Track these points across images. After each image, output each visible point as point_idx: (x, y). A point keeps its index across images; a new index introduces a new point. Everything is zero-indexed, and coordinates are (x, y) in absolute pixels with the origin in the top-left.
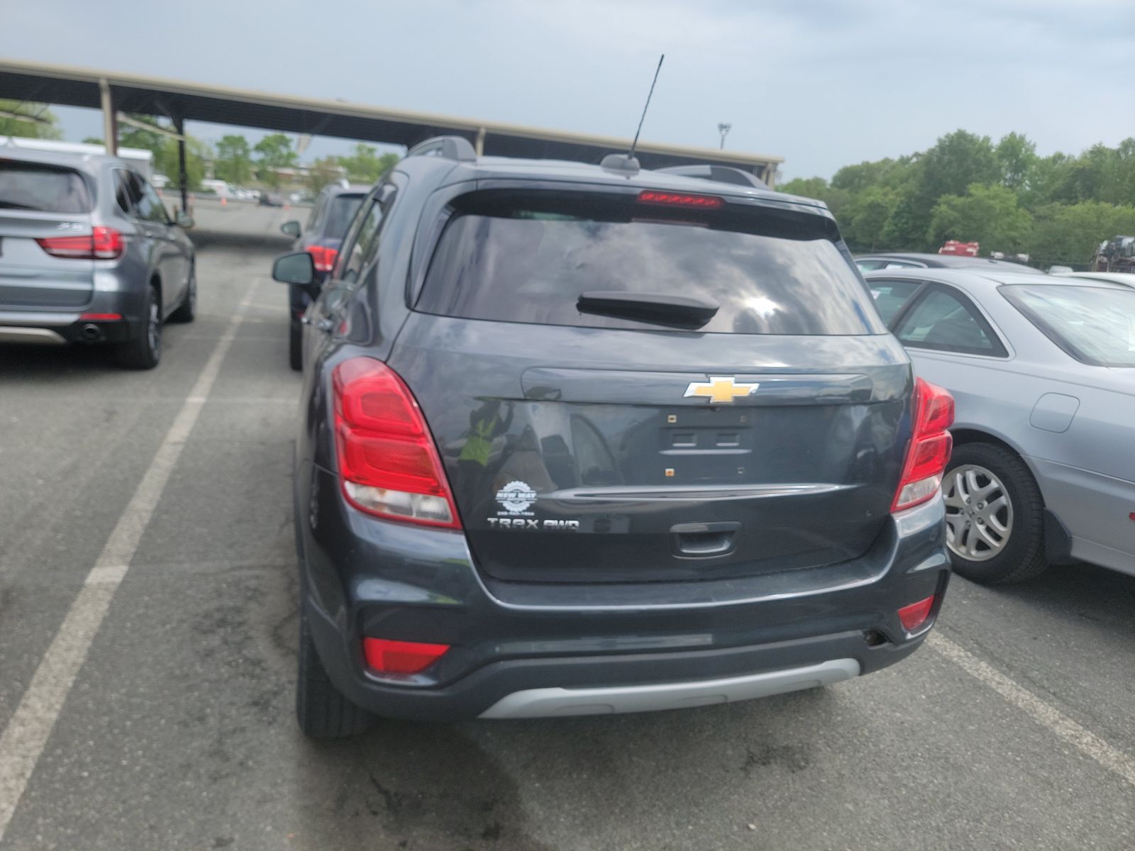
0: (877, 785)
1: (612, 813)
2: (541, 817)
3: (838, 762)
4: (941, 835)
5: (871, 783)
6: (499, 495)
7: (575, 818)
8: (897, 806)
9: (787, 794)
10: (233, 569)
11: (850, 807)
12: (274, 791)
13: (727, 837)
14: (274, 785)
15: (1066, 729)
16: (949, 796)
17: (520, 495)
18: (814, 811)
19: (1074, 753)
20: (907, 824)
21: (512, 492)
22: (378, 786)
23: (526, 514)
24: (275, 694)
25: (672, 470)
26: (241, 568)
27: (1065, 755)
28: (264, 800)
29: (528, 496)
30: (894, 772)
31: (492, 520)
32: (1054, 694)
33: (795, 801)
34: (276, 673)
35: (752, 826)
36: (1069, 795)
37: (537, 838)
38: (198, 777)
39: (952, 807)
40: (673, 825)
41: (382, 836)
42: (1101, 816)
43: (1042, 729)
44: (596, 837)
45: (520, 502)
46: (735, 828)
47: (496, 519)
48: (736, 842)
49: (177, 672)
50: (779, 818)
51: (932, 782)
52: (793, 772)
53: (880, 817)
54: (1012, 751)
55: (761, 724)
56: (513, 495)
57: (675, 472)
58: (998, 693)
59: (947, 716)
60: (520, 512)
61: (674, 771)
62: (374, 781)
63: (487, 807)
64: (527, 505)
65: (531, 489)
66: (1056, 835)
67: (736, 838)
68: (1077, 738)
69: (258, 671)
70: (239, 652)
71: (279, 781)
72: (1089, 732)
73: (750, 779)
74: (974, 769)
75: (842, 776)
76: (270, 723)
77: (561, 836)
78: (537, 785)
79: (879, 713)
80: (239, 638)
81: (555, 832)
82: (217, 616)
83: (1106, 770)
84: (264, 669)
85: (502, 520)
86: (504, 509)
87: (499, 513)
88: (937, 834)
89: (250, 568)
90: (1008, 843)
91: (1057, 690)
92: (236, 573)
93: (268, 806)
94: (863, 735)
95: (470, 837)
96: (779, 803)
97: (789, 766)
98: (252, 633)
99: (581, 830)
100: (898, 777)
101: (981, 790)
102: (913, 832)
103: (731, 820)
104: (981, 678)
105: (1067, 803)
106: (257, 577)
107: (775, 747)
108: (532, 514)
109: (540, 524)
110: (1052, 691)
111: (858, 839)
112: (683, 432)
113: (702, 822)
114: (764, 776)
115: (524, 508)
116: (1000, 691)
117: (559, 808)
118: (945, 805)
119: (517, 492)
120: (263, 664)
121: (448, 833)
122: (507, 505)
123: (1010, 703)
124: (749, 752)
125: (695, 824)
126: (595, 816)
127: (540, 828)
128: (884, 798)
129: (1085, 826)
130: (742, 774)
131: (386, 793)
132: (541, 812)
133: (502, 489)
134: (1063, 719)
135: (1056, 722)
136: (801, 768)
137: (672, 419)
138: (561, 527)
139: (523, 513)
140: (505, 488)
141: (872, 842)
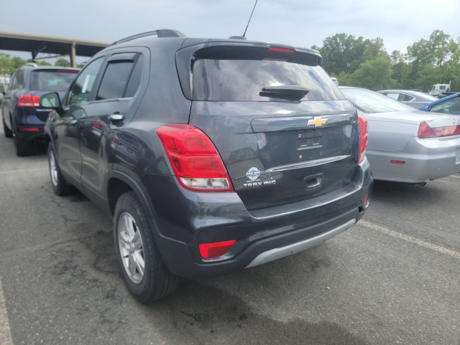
0: (354, 264)
1: (280, 297)
2: (257, 306)
3: (339, 260)
4: (382, 274)
5: (353, 264)
6: (247, 174)
7: (269, 303)
8: (365, 269)
9: (331, 275)
10: (53, 245)
11: (352, 273)
12: (143, 329)
13: (323, 294)
14: (141, 326)
15: (393, 233)
16: (376, 262)
17: (255, 173)
18: (343, 278)
19: (400, 240)
20: (371, 274)
21: (252, 172)
22: (186, 314)
23: (257, 180)
24: (114, 291)
25: (301, 156)
26: (58, 244)
27: (398, 241)
28: (141, 333)
29: (258, 173)
30: (357, 259)
31: (245, 185)
32: (383, 224)
33: (335, 276)
34: (108, 283)
35: (328, 288)
36: (408, 253)
37: (261, 314)
38: (103, 334)
39: (380, 265)
40: (303, 295)
41: (201, 331)
42: (420, 257)
43: (387, 235)
44: (281, 307)
45: (255, 175)
46: (323, 290)
47: (247, 184)
48: (327, 295)
49: (59, 294)
50: (334, 283)
51: (369, 259)
52: (328, 267)
53: (362, 274)
54: (384, 244)
55: (308, 255)
56: (252, 173)
57: (302, 157)
58: (368, 227)
59: (359, 238)
60: (255, 180)
61: (291, 277)
62: (183, 312)
63: (235, 309)
64: (257, 176)
65: (259, 170)
66: (412, 265)
67: (326, 293)
68: (398, 235)
69: (98, 284)
70: (84, 278)
71: (142, 324)
72: (400, 233)
73: (317, 273)
74: (378, 252)
75: (343, 264)
76: (121, 303)
77: (269, 310)
78: (247, 295)
79: (340, 242)
80: (79, 273)
81: (265, 310)
82: (61, 266)
83: (412, 243)
84: (101, 282)
85: (249, 184)
86: (249, 180)
87: (247, 182)
88: (381, 274)
89: (62, 243)
90: (402, 272)
91: (383, 223)
92: (58, 246)
93: (144, 335)
94: (340, 250)
95: (236, 321)
96: (331, 278)
97: (326, 266)
98: (84, 269)
99: (274, 306)
100: (359, 260)
101: (384, 258)
102: (374, 276)
103: (320, 288)
104: (361, 224)
105: (408, 255)
106: (69, 246)
107: (317, 261)
108: (259, 180)
109: (263, 184)
110: (382, 223)
111: (361, 282)
112: (303, 141)
113: (312, 292)
114: (320, 271)
115: (256, 178)
116: (368, 226)
117: (261, 301)
118: (378, 265)
119: (254, 171)
120: (99, 280)
121: (226, 322)
122: (250, 178)
123: (373, 229)
124: (311, 265)
125: (310, 293)
126: (275, 300)
127: (259, 310)
128: (359, 268)
129: (418, 261)
130: (313, 272)
131: (191, 315)
132: (256, 305)
133: (248, 171)
134: (390, 231)
135: (389, 232)
136: (330, 265)
137: (300, 136)
138: (270, 184)
139: (256, 180)
140: (249, 171)
141: (365, 282)
